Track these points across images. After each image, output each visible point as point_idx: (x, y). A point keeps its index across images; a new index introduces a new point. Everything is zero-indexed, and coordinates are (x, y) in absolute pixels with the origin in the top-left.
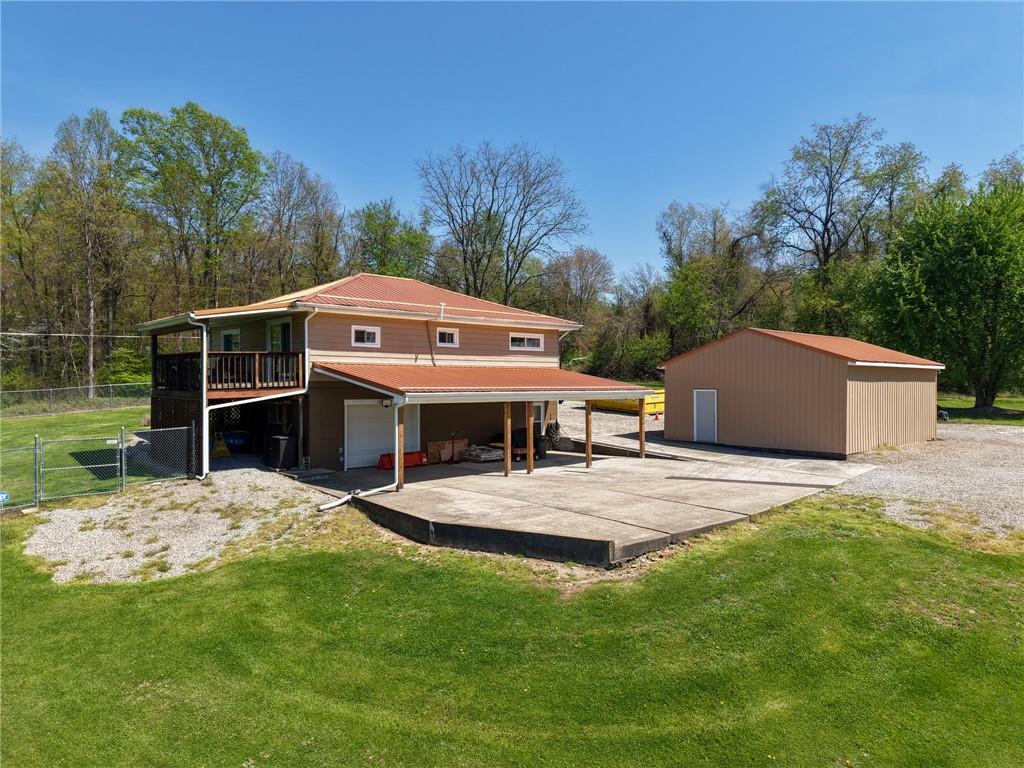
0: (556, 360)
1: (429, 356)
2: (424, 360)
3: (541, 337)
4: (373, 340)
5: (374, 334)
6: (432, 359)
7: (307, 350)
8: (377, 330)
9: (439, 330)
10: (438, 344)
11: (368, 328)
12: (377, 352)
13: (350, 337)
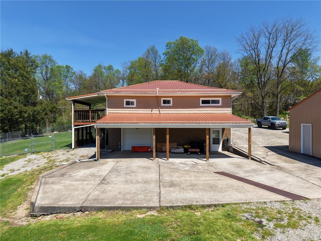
0: (230, 109)
1: (158, 110)
2: (155, 111)
3: (220, 99)
4: (133, 104)
5: (134, 102)
6: (159, 111)
7: (107, 109)
8: (135, 101)
9: (162, 99)
10: (162, 105)
11: (131, 100)
12: (135, 108)
13: (124, 104)
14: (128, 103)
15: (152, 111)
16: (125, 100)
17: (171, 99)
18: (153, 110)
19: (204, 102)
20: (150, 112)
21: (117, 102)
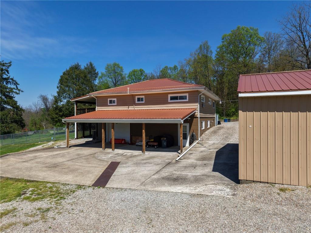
0: (198, 104)
1: (133, 107)
3: (187, 95)
5: (115, 101)
7: (96, 107)
8: (115, 99)
9: (137, 97)
10: (137, 102)
11: (113, 99)
12: (116, 106)
13: (108, 102)
14: (111, 102)
15: (128, 108)
16: (109, 99)
17: (143, 97)
18: (130, 107)
19: (172, 98)
20: (127, 109)
21: (104, 101)
